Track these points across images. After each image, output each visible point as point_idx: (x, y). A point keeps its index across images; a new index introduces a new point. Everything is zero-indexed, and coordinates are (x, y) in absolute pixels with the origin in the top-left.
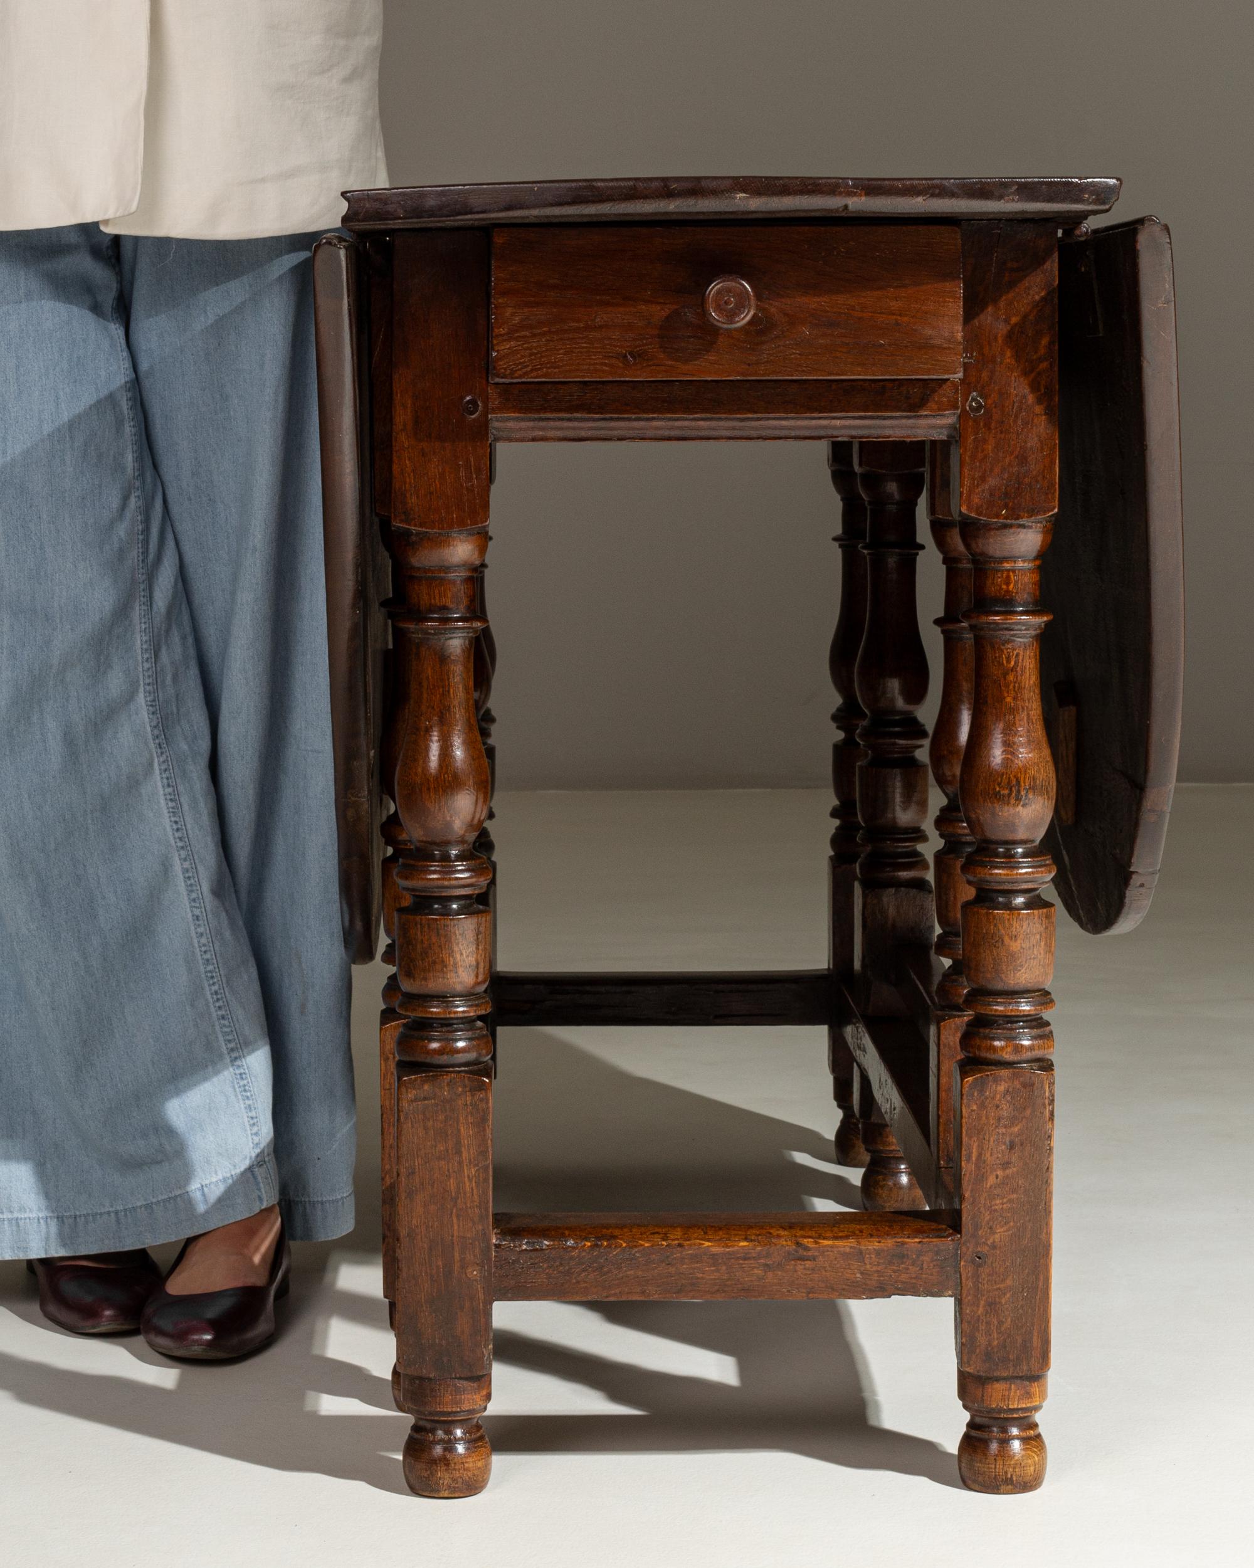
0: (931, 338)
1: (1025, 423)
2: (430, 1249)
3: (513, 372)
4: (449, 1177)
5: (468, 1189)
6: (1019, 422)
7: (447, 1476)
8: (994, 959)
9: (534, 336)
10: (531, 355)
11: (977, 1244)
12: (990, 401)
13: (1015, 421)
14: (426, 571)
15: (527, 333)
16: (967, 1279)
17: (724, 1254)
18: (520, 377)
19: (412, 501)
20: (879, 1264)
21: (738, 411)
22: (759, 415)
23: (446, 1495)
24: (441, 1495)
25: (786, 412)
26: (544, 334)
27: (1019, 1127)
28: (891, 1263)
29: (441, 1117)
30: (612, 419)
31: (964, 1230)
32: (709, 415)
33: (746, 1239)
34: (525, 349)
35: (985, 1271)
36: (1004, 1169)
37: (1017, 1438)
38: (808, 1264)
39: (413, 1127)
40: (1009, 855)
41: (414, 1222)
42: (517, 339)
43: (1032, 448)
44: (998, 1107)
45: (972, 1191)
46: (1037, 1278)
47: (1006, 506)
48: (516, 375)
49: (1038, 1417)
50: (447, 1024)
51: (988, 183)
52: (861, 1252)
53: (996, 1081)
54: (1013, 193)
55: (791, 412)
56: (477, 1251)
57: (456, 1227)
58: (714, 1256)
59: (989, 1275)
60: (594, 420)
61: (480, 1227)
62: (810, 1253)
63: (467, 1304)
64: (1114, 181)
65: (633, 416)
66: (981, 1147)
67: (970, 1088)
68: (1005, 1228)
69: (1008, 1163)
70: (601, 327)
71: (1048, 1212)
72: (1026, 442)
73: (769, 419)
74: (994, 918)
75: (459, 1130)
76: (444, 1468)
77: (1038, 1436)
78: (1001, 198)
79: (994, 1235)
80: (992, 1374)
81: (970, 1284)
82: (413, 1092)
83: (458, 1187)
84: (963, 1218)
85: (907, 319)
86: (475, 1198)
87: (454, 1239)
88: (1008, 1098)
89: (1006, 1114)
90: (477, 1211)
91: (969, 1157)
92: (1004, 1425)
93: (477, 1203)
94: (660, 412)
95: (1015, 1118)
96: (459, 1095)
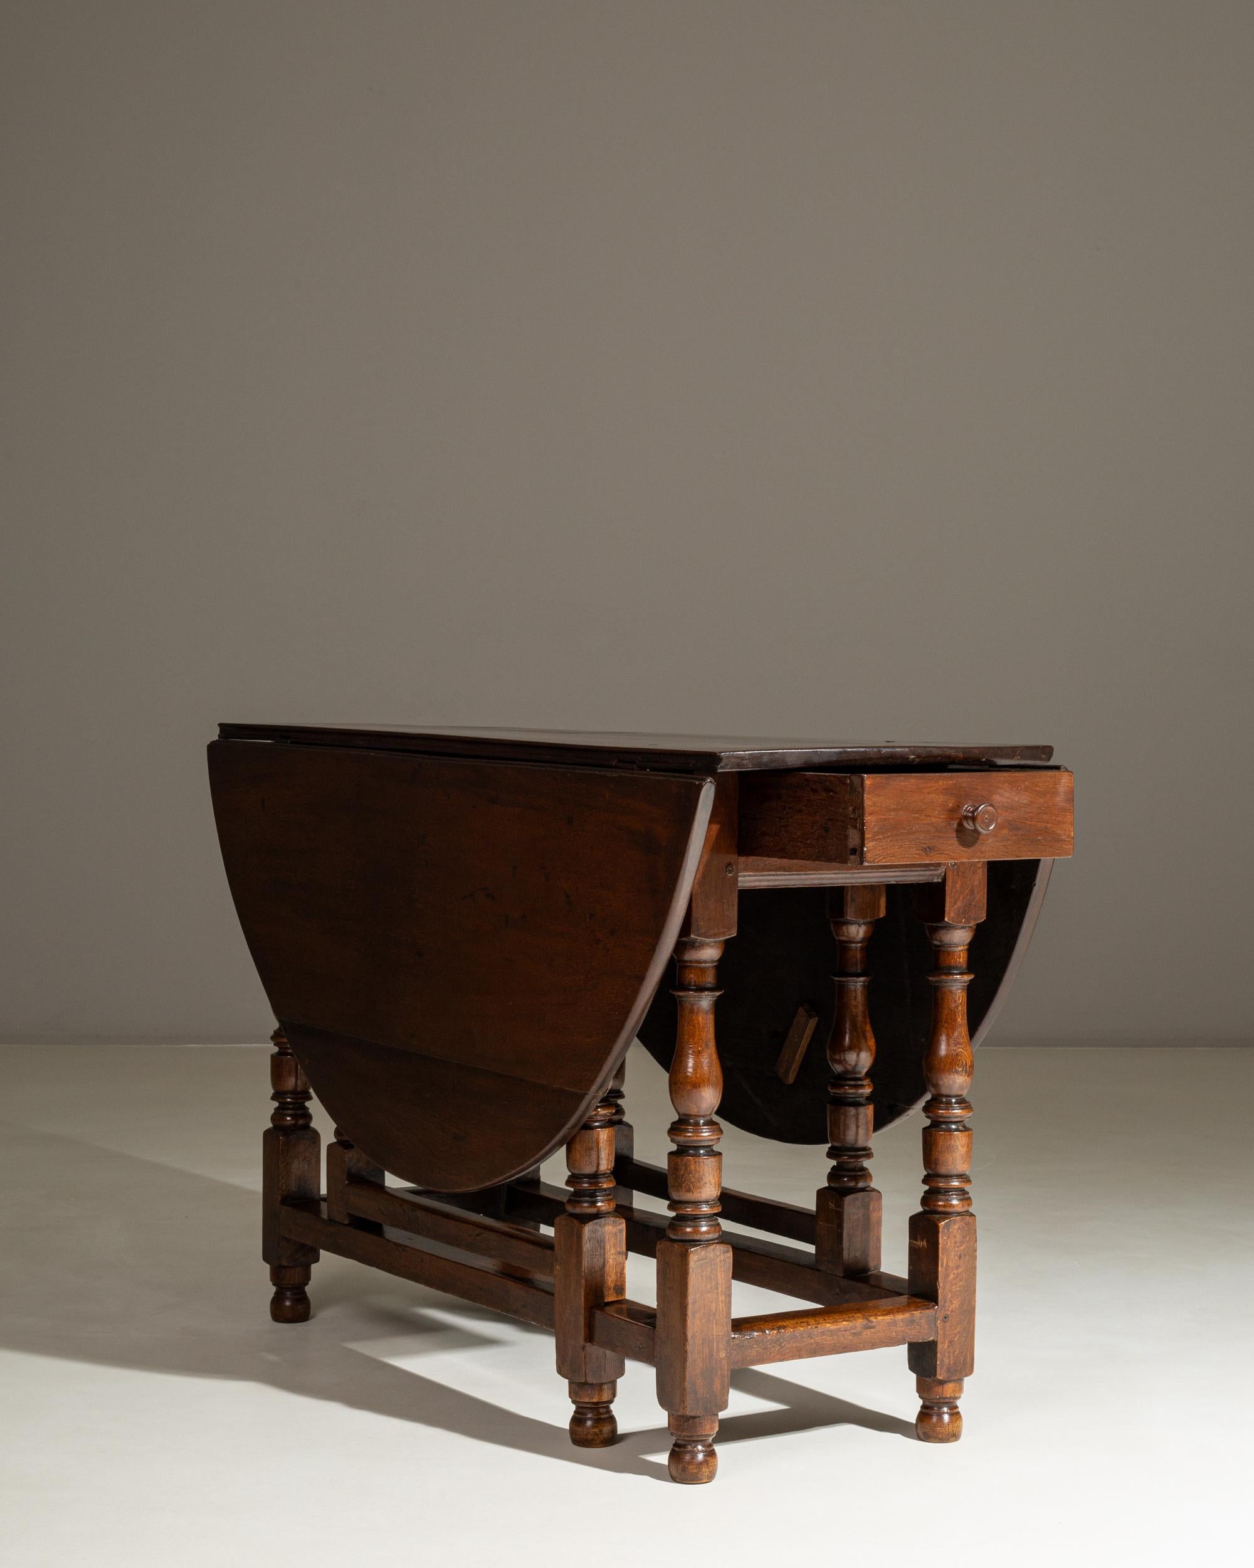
2: (703, 1343)
3: (874, 859)
4: (711, 1302)
5: (721, 1309)
6: (971, 872)
7: (707, 1470)
8: (953, 1159)
9: (885, 838)
11: (945, 1311)
15: (881, 837)
16: (940, 1329)
17: (836, 1329)
18: (878, 862)
19: (701, 924)
20: (903, 1327)
21: (850, 869)
22: (860, 871)
23: (706, 1481)
24: (701, 1481)
26: (888, 837)
27: (964, 1246)
28: (908, 1325)
29: (709, 1269)
30: (793, 874)
31: (939, 1304)
32: (837, 871)
33: (845, 1321)
34: (880, 846)
35: (947, 1324)
36: (957, 1270)
37: (947, 1413)
38: (872, 1330)
39: (696, 1276)
40: (949, 1103)
41: (696, 1330)
44: (955, 1237)
45: (943, 1283)
46: (970, 1325)
47: (965, 918)
48: (876, 861)
50: (695, 1218)
52: (895, 1321)
53: (955, 1222)
56: (725, 1342)
57: (715, 1330)
58: (831, 1331)
59: (950, 1326)
60: (785, 875)
61: (726, 1329)
62: (873, 1324)
63: (719, 1372)
65: (803, 873)
66: (947, 1259)
67: (944, 1228)
68: (957, 1300)
70: (915, 832)
71: (975, 1290)
72: (974, 883)
73: (863, 872)
74: (954, 1136)
75: (717, 1276)
76: (706, 1466)
77: (958, 1413)
79: (952, 1304)
80: (952, 1378)
81: (942, 1332)
82: (697, 1256)
83: (716, 1308)
84: (939, 1298)
85: (1050, 825)
86: (724, 1313)
87: (714, 1337)
88: (959, 1231)
89: (958, 1240)
90: (725, 1320)
91: (942, 1265)
92: (940, 1404)
93: (725, 1315)
94: (816, 870)
95: (962, 1242)
96: (718, 1256)
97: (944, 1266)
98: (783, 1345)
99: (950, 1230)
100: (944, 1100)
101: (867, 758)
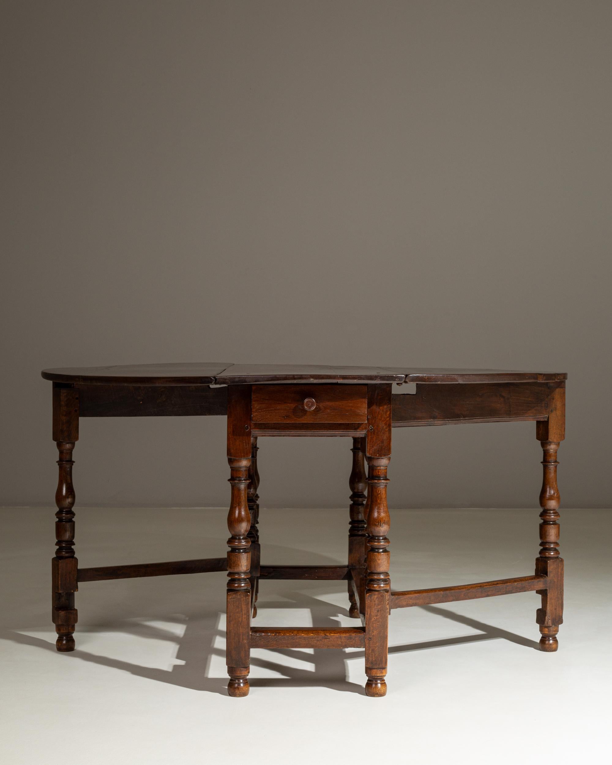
0: (359, 413)
1: (383, 433)
2: (234, 635)
4: (239, 618)
5: (244, 621)
6: (382, 433)
7: (238, 691)
8: (374, 565)
9: (262, 411)
11: (370, 635)
12: (375, 428)
13: (381, 433)
14: (235, 468)
15: (260, 411)
17: (307, 637)
18: (259, 421)
19: (232, 451)
20: (345, 640)
21: (312, 430)
22: (317, 431)
23: (238, 696)
25: (324, 430)
26: (264, 411)
27: (380, 606)
28: (348, 640)
29: (238, 603)
30: (281, 431)
31: (366, 632)
32: (305, 430)
33: (312, 634)
34: (260, 415)
35: (371, 642)
36: (376, 617)
37: (379, 683)
38: (328, 640)
39: (230, 605)
40: (379, 540)
41: (231, 629)
42: (258, 412)
43: (385, 439)
44: (375, 601)
45: (368, 622)
46: (384, 644)
47: (378, 454)
48: (258, 421)
49: (385, 678)
50: (239, 580)
51: (372, 376)
52: (341, 637)
53: (374, 595)
54: (379, 379)
55: (326, 430)
56: (246, 636)
57: (241, 630)
58: (304, 638)
59: (373, 642)
60: (277, 431)
61: (247, 630)
62: (328, 637)
63: (244, 649)
64: (404, 376)
65: (287, 431)
66: (371, 611)
67: (368, 597)
68: (376, 631)
70: (278, 409)
71: (387, 627)
72: (383, 438)
73: (320, 431)
74: (374, 555)
75: (242, 606)
77: (385, 683)
78: (375, 380)
79: (374, 632)
80: (374, 667)
81: (368, 645)
82: (231, 597)
83: (242, 620)
84: (366, 629)
85: (353, 408)
86: (246, 623)
87: (241, 633)
88: (377, 599)
89: (376, 603)
90: (246, 626)
91: (367, 614)
92: (376, 680)
93: (246, 624)
94: (293, 430)
95: (379, 604)
96: (242, 598)
97: (369, 614)
98: (278, 641)
99: (372, 598)
100: (376, 538)
101: (287, 380)
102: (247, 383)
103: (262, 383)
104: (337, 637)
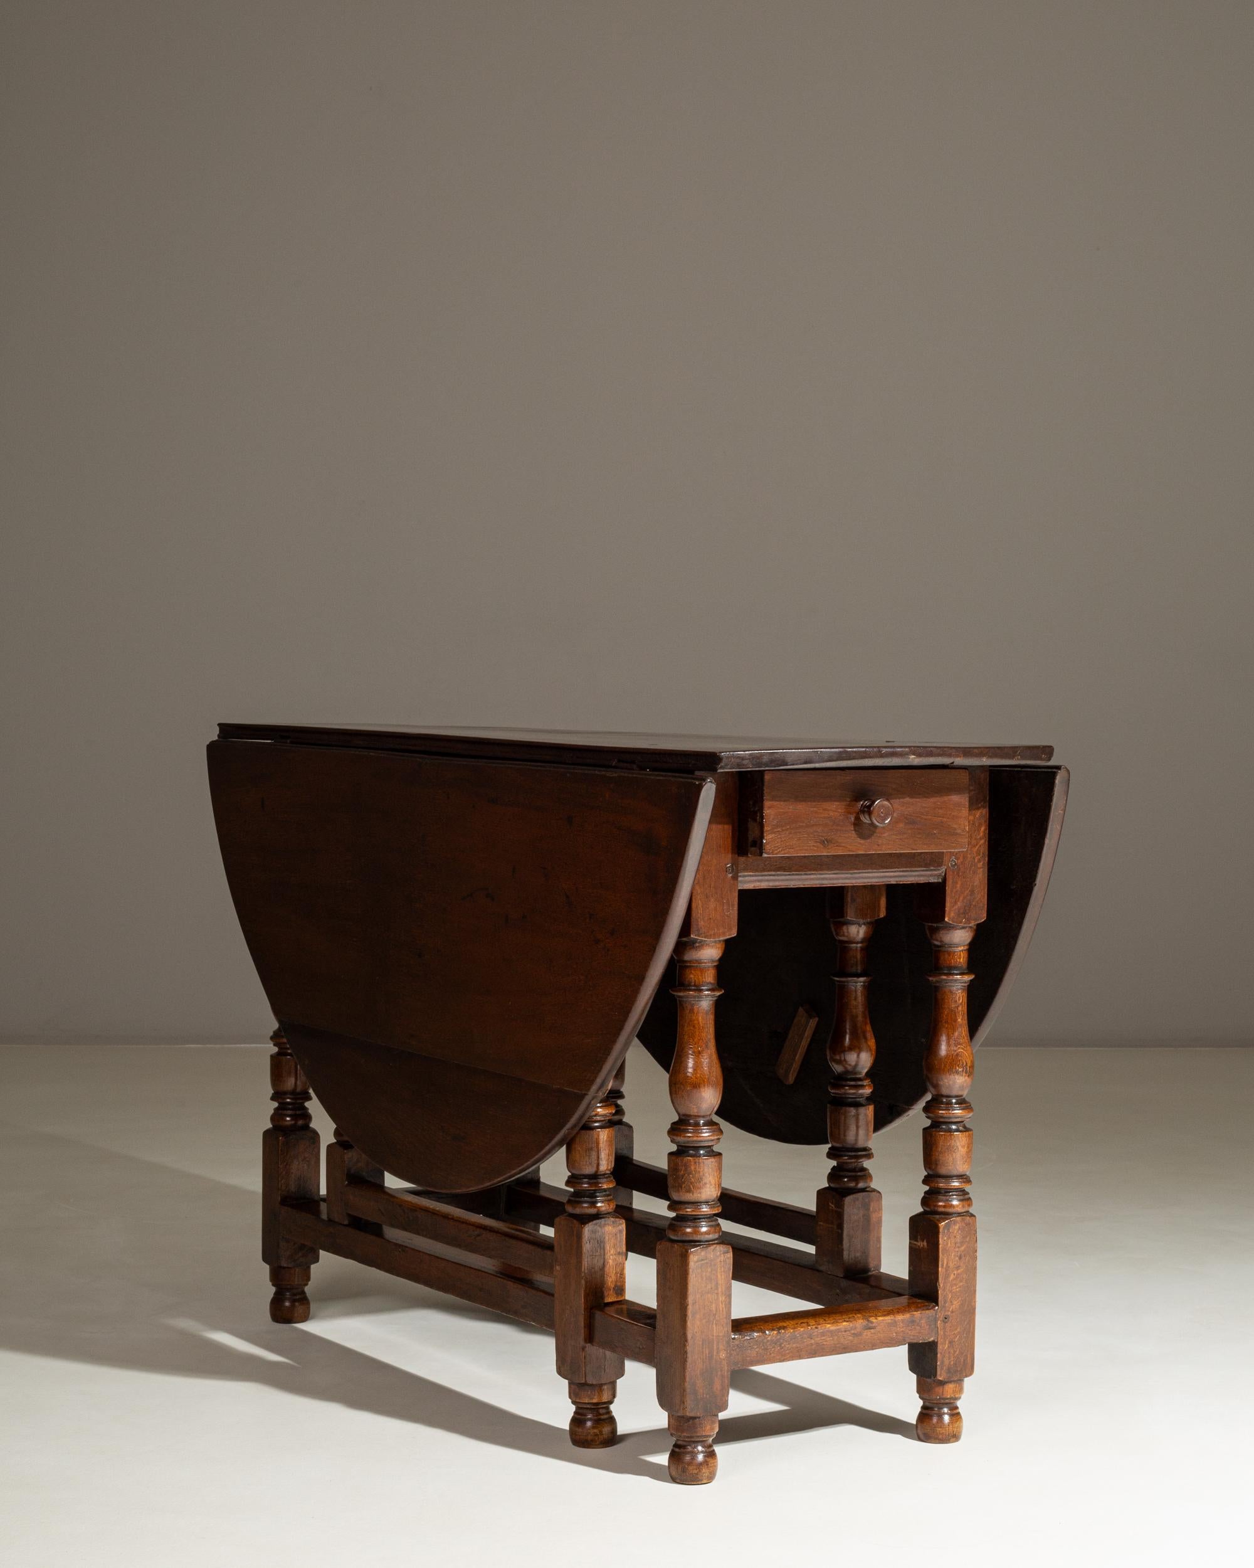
0: (955, 829)
1: (974, 873)
2: (702, 1344)
4: (711, 1303)
5: (721, 1309)
7: (707, 1471)
8: (953, 1159)
9: (783, 831)
10: (781, 841)
11: (945, 1311)
12: (959, 861)
13: (970, 872)
15: (780, 830)
16: (941, 1329)
17: (836, 1330)
18: (777, 854)
19: (701, 923)
20: (903, 1327)
21: (850, 869)
22: (861, 871)
24: (703, 1482)
25: (872, 869)
26: (787, 830)
27: (964, 1247)
28: (908, 1326)
29: (709, 1270)
30: (793, 875)
31: (939, 1305)
32: (837, 871)
33: (845, 1321)
35: (948, 1325)
36: (958, 1270)
37: (947, 1414)
38: (872, 1330)
39: (696, 1277)
40: (949, 1103)
41: (696, 1330)
42: (774, 833)
43: (976, 886)
44: (955, 1237)
45: (944, 1283)
46: (970, 1326)
47: (965, 918)
49: (959, 1403)
50: (695, 1219)
52: (895, 1322)
53: (955, 1223)
55: (874, 869)
56: (725, 1343)
58: (831, 1332)
59: (950, 1327)
60: (786, 875)
61: (726, 1330)
62: (873, 1325)
63: (719, 1373)
65: (803, 873)
66: (948, 1259)
67: (944, 1228)
68: (958, 1301)
69: (959, 1266)
71: (975, 1291)
72: (974, 883)
73: (863, 873)
75: (717, 1276)
76: (706, 1466)
77: (958, 1413)
79: (952, 1304)
80: (953, 1379)
81: (942, 1333)
82: (697, 1257)
83: (717, 1309)
84: (940, 1298)
86: (724, 1313)
87: (715, 1338)
88: (960, 1232)
89: (959, 1241)
90: (725, 1320)
91: (943, 1265)
92: (941, 1405)
93: (725, 1316)
94: (816, 870)
95: (963, 1242)
96: (718, 1256)
97: (945, 1266)
98: (783, 1345)
99: (951, 1230)
100: (945, 1100)
101: (867, 758)
102: (787, 765)
103: (817, 765)
104: (889, 1323)
